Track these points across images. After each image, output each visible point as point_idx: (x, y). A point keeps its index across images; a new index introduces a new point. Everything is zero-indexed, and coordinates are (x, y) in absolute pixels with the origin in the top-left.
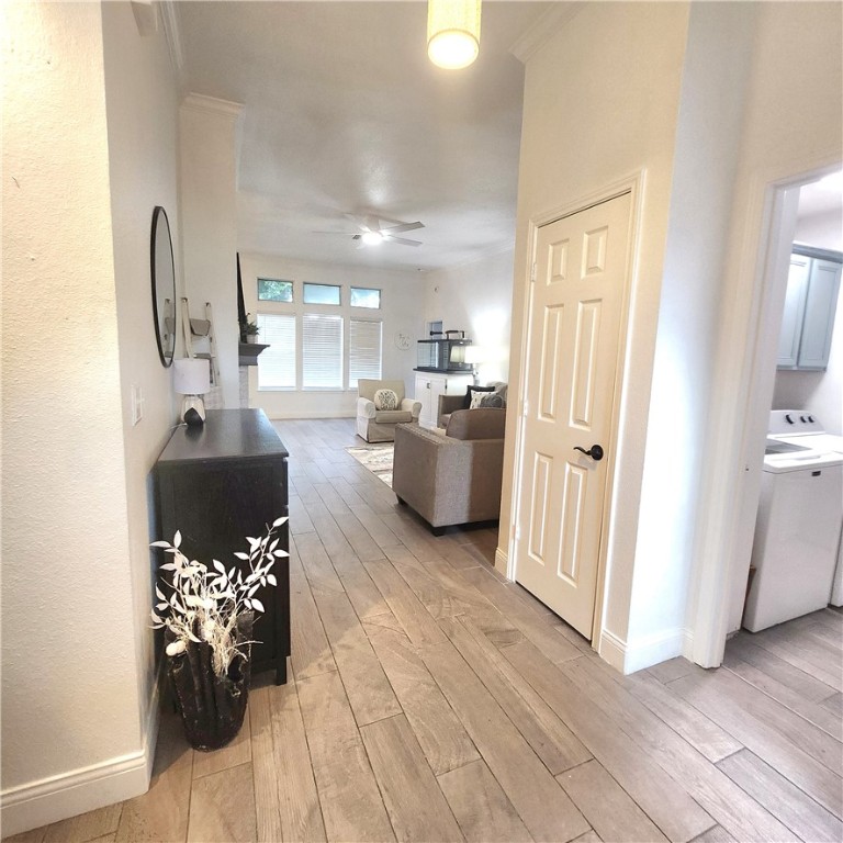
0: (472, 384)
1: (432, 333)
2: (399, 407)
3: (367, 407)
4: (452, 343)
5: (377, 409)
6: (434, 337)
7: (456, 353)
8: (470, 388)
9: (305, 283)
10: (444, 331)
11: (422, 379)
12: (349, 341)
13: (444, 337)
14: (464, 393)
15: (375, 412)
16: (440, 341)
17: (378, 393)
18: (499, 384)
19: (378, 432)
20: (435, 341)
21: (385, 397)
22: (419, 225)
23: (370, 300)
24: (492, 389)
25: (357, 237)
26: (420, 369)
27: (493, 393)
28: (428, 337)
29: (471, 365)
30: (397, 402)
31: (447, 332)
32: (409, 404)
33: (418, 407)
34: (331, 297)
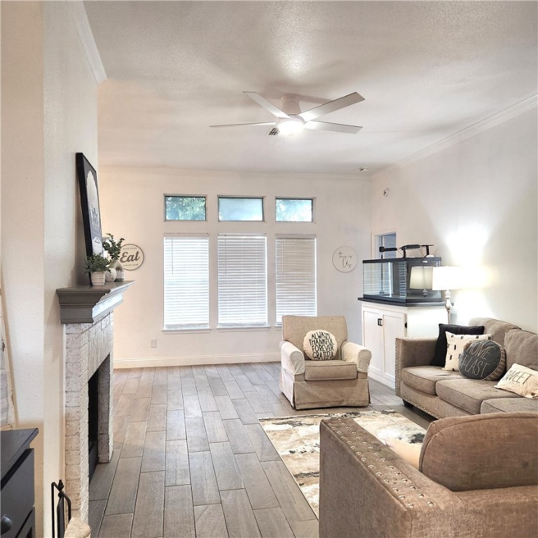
0: (446, 322)
1: (382, 249)
2: (339, 356)
3: (292, 358)
4: (410, 263)
5: (307, 358)
6: (385, 255)
7: (418, 277)
8: (443, 329)
9: (220, 197)
10: (399, 245)
11: (371, 312)
12: (274, 265)
13: (399, 254)
14: (434, 335)
15: (305, 363)
16: (394, 261)
17: (309, 336)
18: (492, 322)
19: (308, 393)
20: (387, 261)
21: (318, 341)
22: (355, 98)
23: (301, 213)
24: (479, 330)
25: (274, 132)
26: (367, 298)
27: (482, 337)
28: (377, 256)
29: (442, 292)
30: (335, 347)
31: (403, 248)
32: (353, 352)
33: (366, 357)
34: (252, 212)
